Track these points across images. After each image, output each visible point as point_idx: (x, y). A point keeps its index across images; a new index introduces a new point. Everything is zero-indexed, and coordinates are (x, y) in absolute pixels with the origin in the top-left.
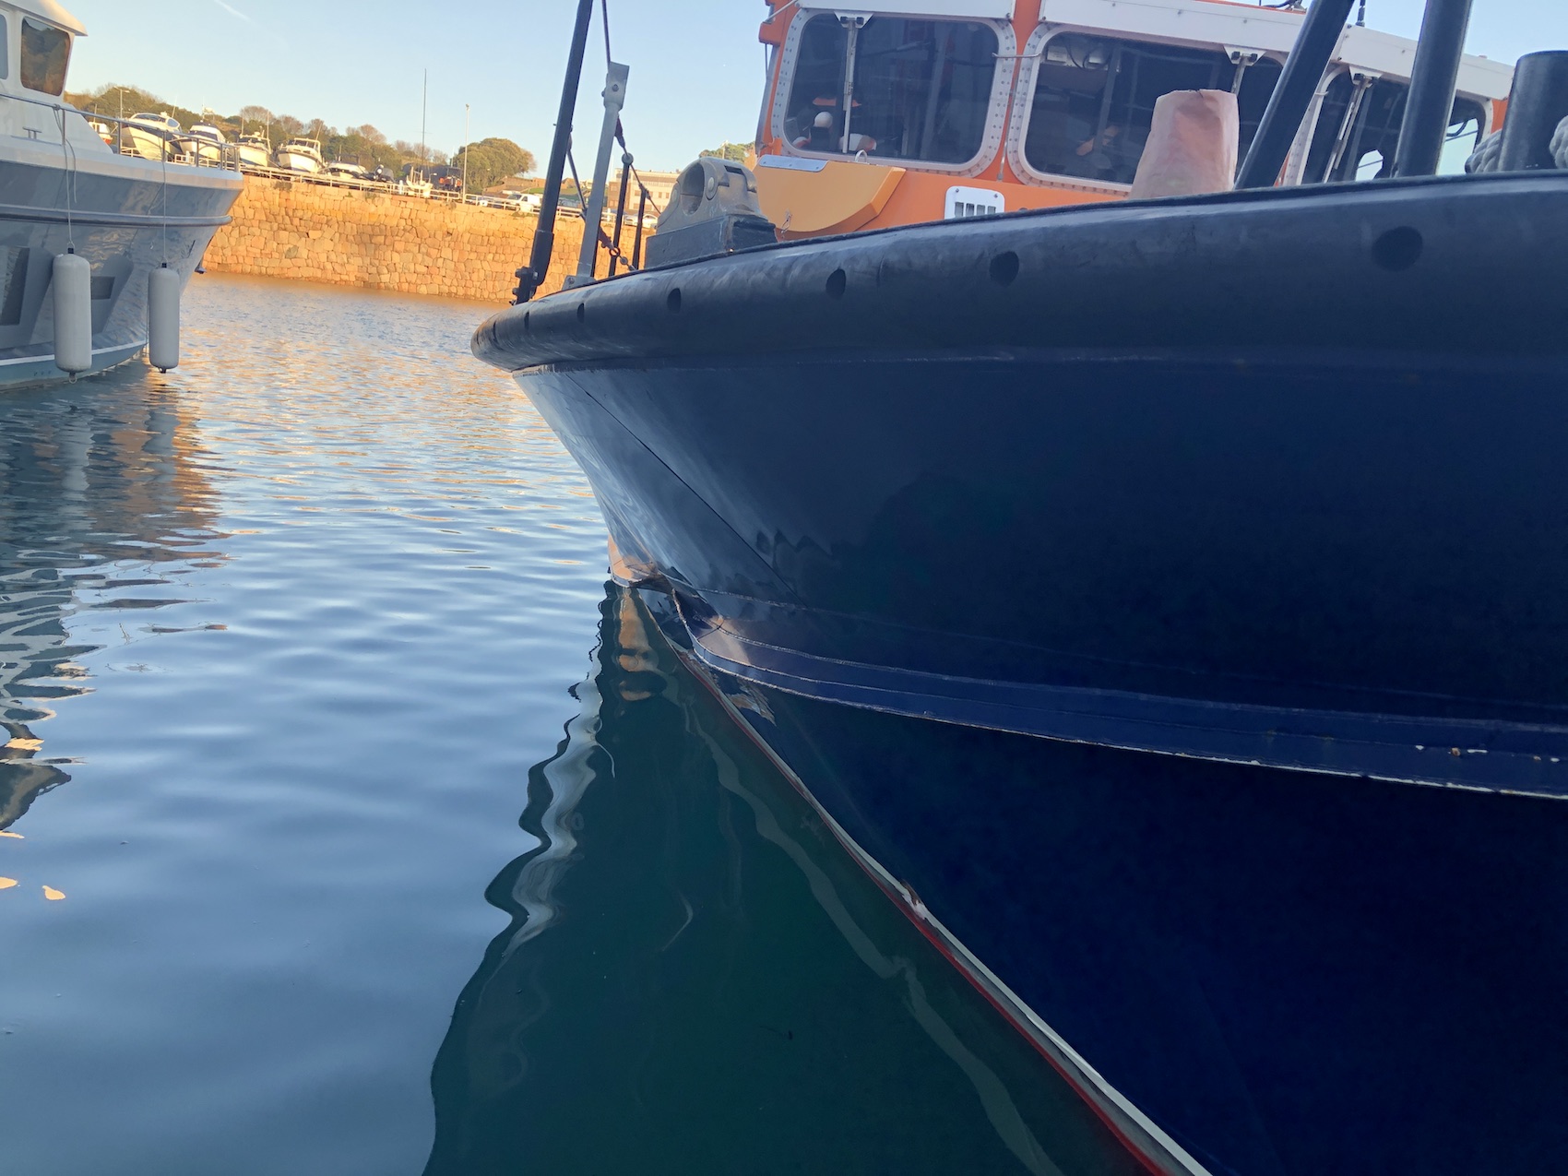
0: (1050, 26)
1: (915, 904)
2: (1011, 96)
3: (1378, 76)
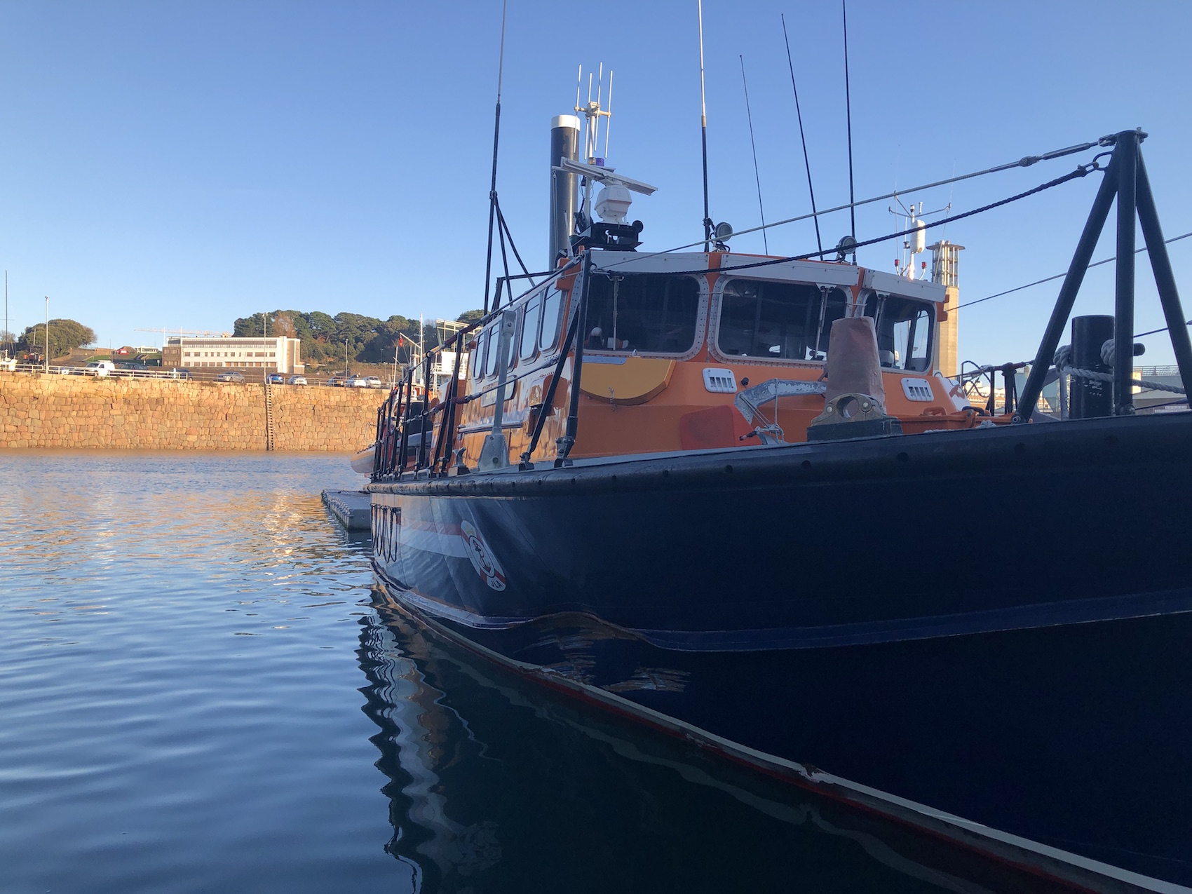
0: (727, 276)
1: (811, 775)
2: (708, 315)
3: (888, 294)
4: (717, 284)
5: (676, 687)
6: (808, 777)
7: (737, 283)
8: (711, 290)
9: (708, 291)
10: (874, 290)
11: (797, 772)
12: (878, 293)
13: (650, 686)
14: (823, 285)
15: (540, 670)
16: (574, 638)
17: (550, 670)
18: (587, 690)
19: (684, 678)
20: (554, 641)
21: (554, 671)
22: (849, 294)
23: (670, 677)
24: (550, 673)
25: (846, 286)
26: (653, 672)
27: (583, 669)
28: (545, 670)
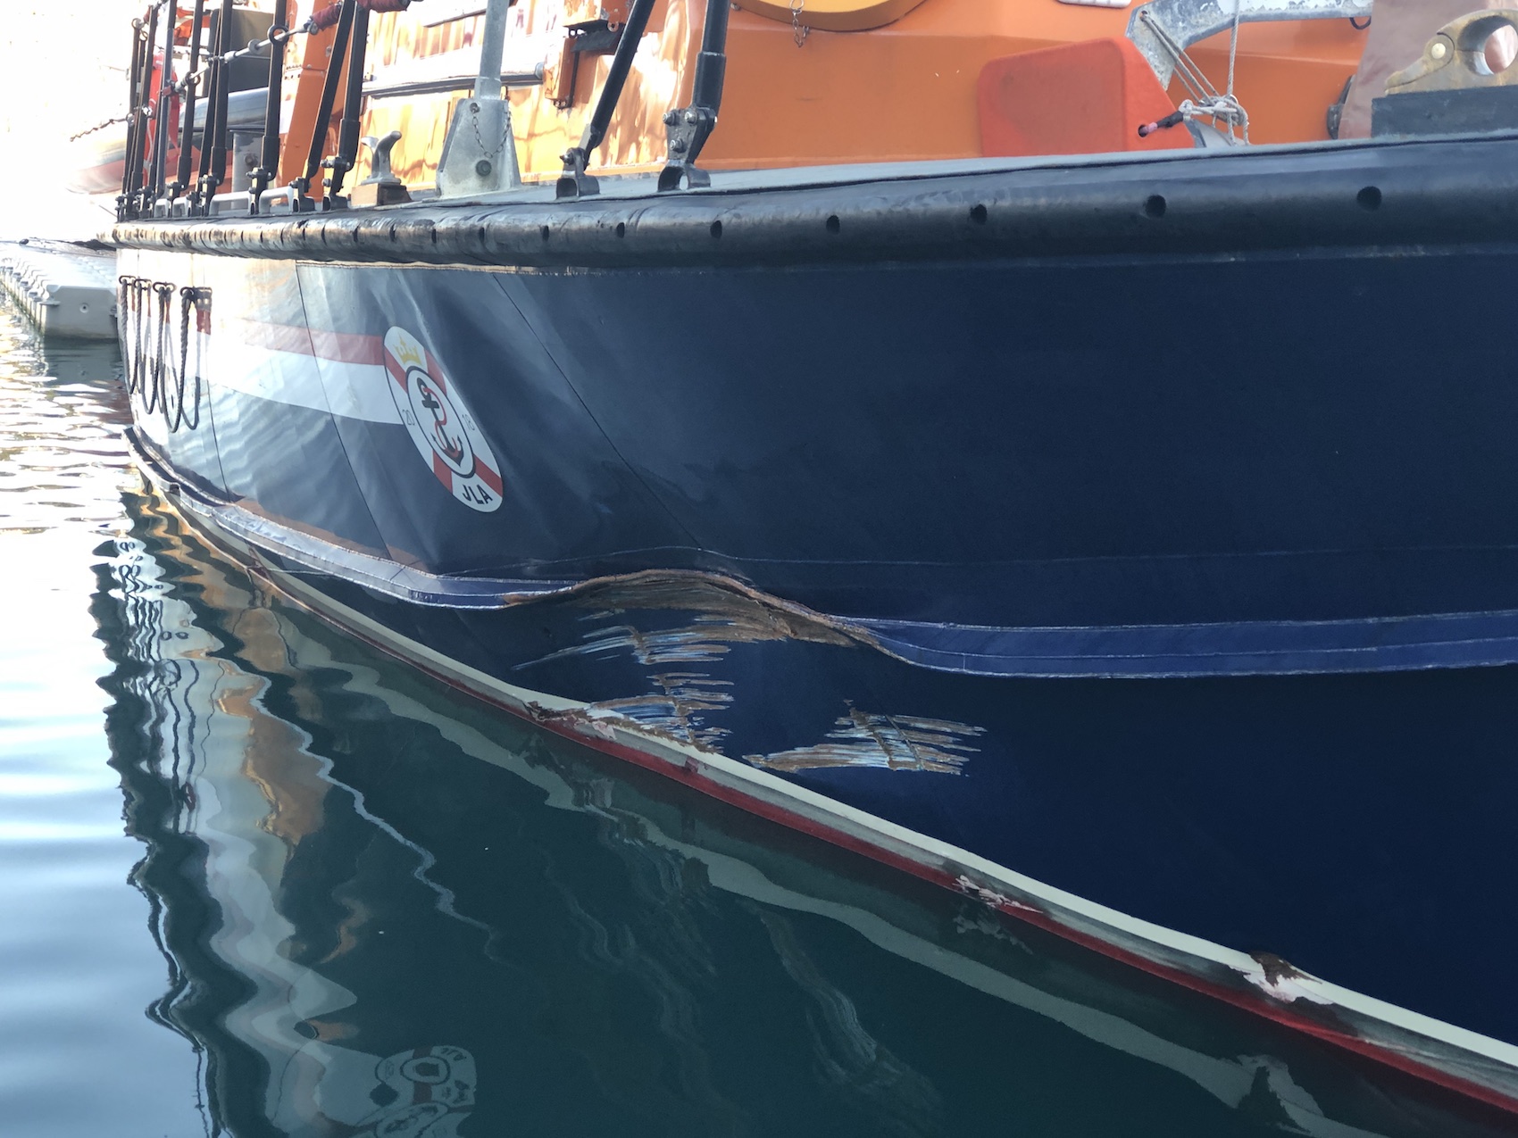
1: (1273, 982)
5: (943, 764)
6: (1267, 987)
11: (1238, 976)
13: (873, 759)
15: (582, 713)
16: (678, 637)
17: (608, 713)
18: (706, 766)
19: (966, 740)
20: (626, 642)
21: (620, 715)
23: (928, 738)
24: (610, 721)
26: (887, 725)
27: (697, 713)
28: (598, 713)
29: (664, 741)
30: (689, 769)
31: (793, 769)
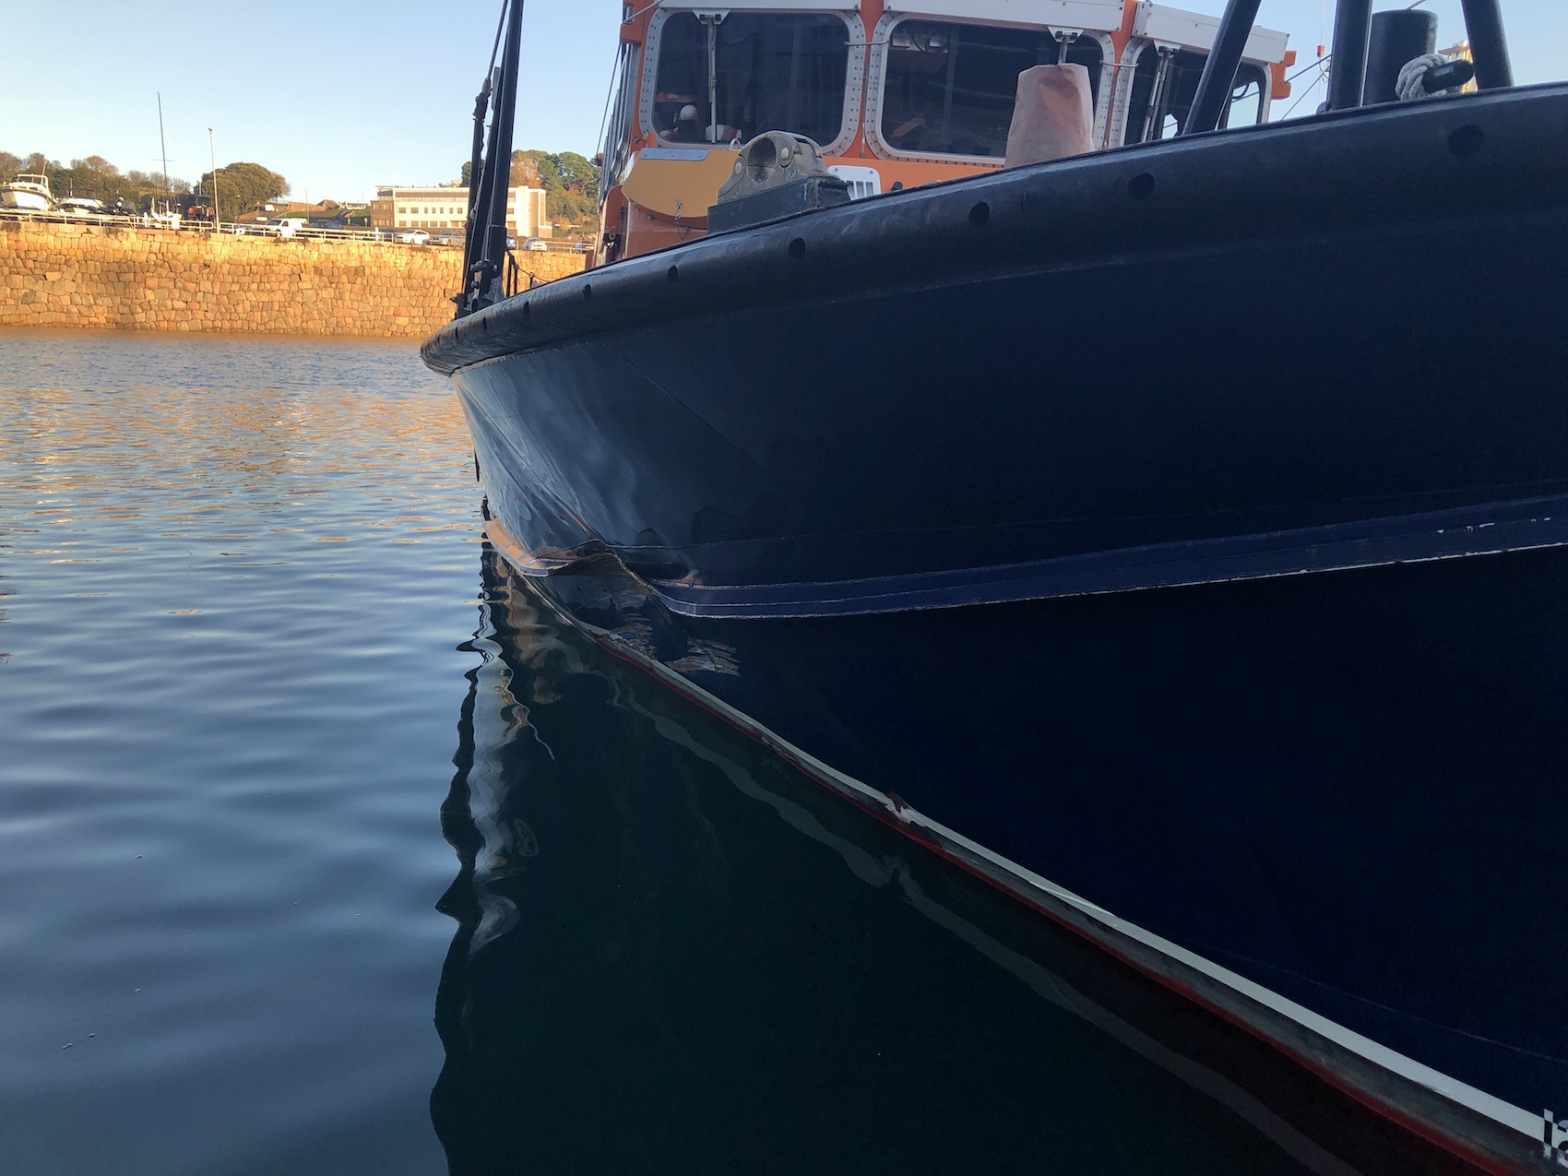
0: (893, 15)
1: (899, 811)
2: (864, 82)
3: (1178, 47)
4: (879, 28)
5: (730, 669)
6: (896, 813)
7: (912, 26)
8: (869, 37)
9: (863, 40)
10: (1152, 41)
11: (882, 806)
12: (1158, 45)
13: (708, 666)
14: (1060, 30)
15: (608, 636)
17: (617, 636)
18: (655, 668)
19: (733, 656)
21: (621, 637)
22: (1108, 48)
23: (722, 654)
24: (618, 640)
25: (1103, 33)
27: (645, 637)
29: (638, 652)
30: (652, 669)
31: (683, 670)
